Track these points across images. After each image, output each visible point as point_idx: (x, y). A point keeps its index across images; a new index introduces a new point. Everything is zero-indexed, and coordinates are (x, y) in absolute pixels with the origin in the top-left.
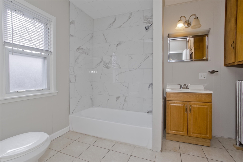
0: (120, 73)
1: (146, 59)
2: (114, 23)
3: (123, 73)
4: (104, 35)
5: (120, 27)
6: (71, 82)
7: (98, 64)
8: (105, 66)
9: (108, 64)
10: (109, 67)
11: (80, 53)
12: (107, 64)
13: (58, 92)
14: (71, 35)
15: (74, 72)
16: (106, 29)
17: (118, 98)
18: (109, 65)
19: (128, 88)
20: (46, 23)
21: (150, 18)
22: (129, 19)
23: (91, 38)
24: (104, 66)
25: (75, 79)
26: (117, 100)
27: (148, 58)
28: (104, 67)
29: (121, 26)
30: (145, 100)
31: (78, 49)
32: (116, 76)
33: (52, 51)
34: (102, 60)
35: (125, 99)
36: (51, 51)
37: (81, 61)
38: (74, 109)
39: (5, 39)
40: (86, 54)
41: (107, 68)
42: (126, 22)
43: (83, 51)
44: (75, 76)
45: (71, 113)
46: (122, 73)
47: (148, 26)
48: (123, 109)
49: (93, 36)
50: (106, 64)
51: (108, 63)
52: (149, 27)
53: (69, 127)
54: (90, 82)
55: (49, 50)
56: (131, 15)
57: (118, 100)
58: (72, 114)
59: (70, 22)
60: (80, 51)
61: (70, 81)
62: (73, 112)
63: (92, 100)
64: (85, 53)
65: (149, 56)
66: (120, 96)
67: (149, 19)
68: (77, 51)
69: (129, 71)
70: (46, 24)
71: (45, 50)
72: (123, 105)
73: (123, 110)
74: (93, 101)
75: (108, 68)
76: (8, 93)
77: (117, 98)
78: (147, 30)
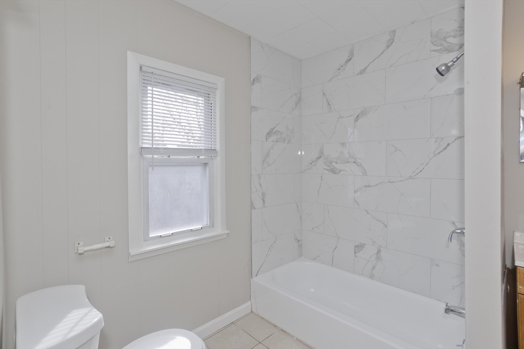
0: (366, 186)
1: (439, 153)
2: (348, 64)
3: (372, 186)
4: (324, 94)
5: (363, 72)
6: (254, 207)
7: (313, 163)
8: (328, 168)
9: (336, 163)
10: (338, 171)
11: (273, 141)
12: (333, 163)
13: (228, 232)
14: (255, 107)
15: (260, 185)
16: (330, 81)
17: (359, 247)
18: (339, 166)
19: (386, 226)
20: (206, 94)
21: (453, 34)
22: (388, 47)
23: (296, 104)
24: (326, 167)
25: (263, 201)
26: (357, 251)
27: (445, 149)
28: (326, 169)
29: (365, 69)
30: (437, 265)
31: (269, 134)
32: (355, 192)
33: (218, 148)
34: (321, 152)
35: (379, 252)
36: (215, 150)
37: (276, 160)
38: (261, 266)
39: (143, 143)
40: (286, 142)
41: (333, 171)
42: (379, 56)
43: (279, 136)
44: (264, 195)
45: (254, 273)
46: (369, 186)
47: (446, 65)
48: (372, 277)
49: (300, 99)
50: (331, 162)
51: (335, 160)
52: (448, 68)
53: (249, 303)
54: (296, 203)
55: (213, 148)
56: (394, 36)
57: (359, 252)
58: (256, 276)
59: (252, 79)
60: (274, 138)
61: (252, 206)
62: (258, 271)
63: (300, 243)
64: (284, 141)
65: (449, 145)
66: (365, 244)
67: (448, 40)
68: (266, 138)
69: (389, 182)
70: (207, 96)
71: (205, 149)
72: (374, 268)
73: (372, 279)
74: (300, 246)
75: (336, 173)
76: (147, 239)
77: (356, 247)
78: (442, 75)
